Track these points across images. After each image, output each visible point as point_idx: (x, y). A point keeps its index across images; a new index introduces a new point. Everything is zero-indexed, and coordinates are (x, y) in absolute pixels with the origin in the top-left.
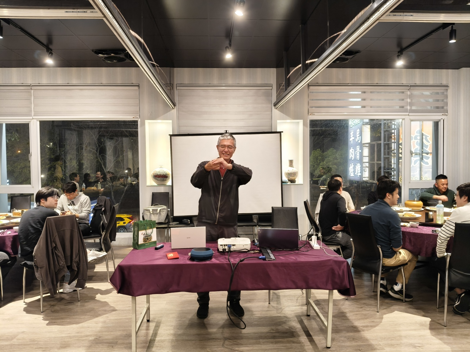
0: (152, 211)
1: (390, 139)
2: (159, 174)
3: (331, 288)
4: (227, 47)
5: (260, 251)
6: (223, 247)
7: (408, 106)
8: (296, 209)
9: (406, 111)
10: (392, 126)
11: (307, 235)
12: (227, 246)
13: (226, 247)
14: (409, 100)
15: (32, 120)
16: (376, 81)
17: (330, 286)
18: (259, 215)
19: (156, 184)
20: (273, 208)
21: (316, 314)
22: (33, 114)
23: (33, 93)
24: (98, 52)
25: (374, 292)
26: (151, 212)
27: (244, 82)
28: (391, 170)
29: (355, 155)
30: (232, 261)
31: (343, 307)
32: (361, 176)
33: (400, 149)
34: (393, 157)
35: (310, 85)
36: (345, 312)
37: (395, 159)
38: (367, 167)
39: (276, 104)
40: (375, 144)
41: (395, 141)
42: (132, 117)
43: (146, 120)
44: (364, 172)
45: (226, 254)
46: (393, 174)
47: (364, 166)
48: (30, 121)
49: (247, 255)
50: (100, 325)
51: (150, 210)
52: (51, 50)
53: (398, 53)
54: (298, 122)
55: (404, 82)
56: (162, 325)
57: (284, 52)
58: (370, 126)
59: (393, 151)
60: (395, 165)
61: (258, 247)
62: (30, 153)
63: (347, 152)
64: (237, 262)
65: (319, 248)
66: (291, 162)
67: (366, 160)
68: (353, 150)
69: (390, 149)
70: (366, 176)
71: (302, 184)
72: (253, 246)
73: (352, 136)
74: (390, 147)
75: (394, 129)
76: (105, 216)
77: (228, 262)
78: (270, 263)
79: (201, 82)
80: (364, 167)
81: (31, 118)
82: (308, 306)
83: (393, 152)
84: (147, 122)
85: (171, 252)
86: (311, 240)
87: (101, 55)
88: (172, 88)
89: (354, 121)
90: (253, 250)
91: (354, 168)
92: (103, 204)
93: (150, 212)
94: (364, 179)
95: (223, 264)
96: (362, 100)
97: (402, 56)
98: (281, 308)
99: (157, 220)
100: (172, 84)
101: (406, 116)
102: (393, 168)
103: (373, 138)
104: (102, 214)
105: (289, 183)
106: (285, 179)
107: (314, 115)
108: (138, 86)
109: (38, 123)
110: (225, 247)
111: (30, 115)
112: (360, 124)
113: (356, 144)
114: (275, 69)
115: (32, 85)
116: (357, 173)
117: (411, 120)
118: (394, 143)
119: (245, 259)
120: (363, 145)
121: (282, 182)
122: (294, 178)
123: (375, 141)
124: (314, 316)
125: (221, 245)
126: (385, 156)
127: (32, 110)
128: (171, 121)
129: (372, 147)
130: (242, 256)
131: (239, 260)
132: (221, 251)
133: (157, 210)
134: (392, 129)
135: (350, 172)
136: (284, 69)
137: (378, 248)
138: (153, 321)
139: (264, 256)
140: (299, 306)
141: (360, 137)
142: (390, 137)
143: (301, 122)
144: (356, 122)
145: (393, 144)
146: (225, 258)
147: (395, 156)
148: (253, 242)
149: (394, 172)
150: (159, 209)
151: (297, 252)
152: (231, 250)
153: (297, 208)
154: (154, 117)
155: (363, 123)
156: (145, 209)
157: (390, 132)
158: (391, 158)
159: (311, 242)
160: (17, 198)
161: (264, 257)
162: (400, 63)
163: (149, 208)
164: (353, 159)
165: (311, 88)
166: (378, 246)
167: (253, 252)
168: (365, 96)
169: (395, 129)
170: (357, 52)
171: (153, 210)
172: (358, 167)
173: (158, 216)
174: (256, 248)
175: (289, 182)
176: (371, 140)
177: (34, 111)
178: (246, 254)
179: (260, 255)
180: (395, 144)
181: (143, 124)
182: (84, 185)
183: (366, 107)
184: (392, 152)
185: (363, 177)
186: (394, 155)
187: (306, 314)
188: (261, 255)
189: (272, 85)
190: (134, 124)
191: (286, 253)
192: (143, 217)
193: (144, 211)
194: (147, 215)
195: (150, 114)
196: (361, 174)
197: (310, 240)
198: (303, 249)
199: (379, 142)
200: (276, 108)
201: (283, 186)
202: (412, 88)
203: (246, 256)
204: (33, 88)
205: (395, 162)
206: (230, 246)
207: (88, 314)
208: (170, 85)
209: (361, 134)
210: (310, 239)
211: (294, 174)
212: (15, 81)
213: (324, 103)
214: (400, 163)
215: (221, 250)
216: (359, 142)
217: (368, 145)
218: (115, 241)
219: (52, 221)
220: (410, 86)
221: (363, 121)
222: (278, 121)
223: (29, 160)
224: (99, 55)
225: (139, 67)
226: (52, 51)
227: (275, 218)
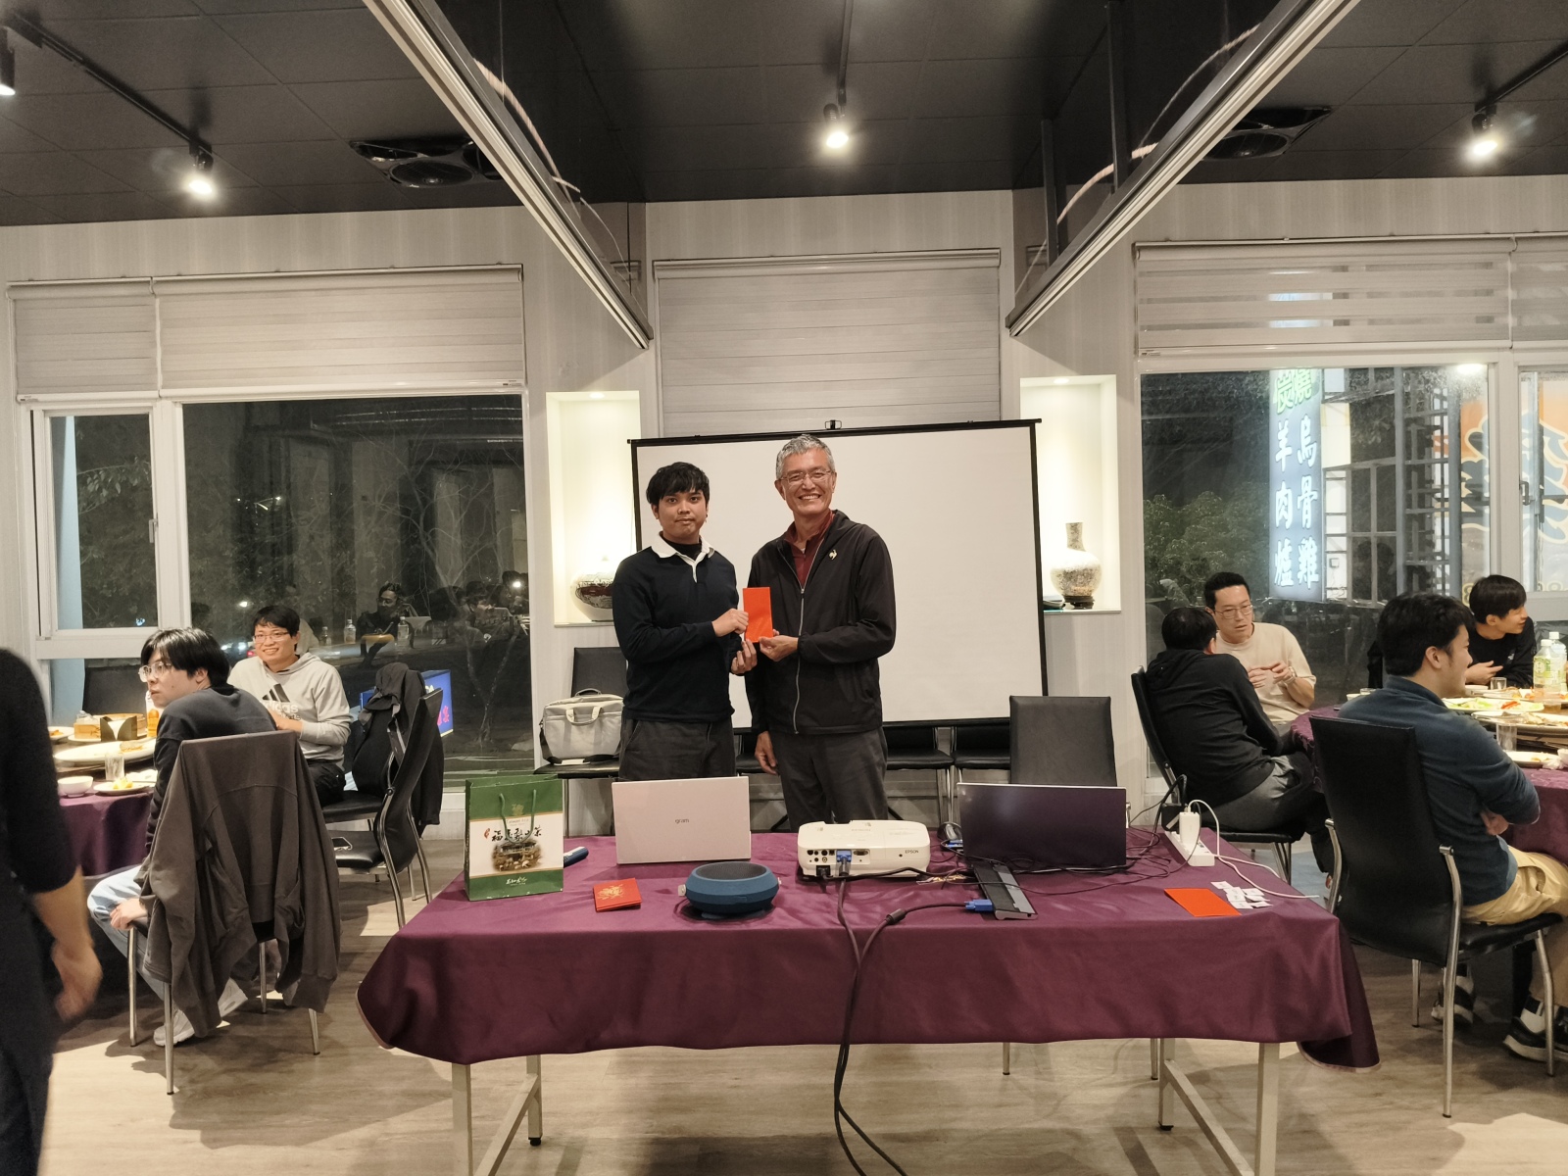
0: (575, 714)
1: (1427, 450)
2: (597, 582)
3: (1272, 1034)
4: (829, 108)
5: (971, 877)
6: (817, 860)
7: (1507, 313)
8: (1103, 707)
9: (1501, 334)
10: (1431, 406)
11: (1157, 808)
12: (835, 856)
13: (832, 861)
14: (1511, 294)
15: (159, 404)
16: (1385, 228)
17: (1268, 1028)
18: (960, 729)
19: (588, 621)
20: (1017, 700)
21: (1195, 1125)
22: (160, 383)
23: (160, 308)
24: (369, 148)
25: (1417, 1026)
26: (568, 718)
27: (898, 240)
28: (1433, 558)
29: (1298, 512)
30: (855, 920)
31: (1304, 1090)
32: (1321, 585)
33: (1463, 484)
34: (1437, 514)
35: (1140, 248)
36: (1313, 1115)
37: (1447, 520)
38: (1342, 552)
39: (1012, 318)
40: (1369, 469)
41: (1446, 456)
42: (500, 383)
43: (547, 394)
44: (1329, 570)
45: (830, 887)
46: (1439, 574)
47: (1330, 548)
48: (151, 408)
49: (916, 896)
50: (351, 1156)
51: (565, 711)
52: (208, 147)
53: (1476, 110)
54: (1099, 386)
55: (1494, 227)
56: (585, 1160)
57: (1042, 122)
58: (1347, 405)
59: (1437, 491)
60: (1447, 541)
61: (960, 858)
62: (152, 518)
63: (1264, 501)
64: (876, 927)
65: (1211, 863)
66: (1075, 528)
67: (1338, 525)
68: (1289, 492)
69: (1427, 485)
70: (1338, 583)
71: (1118, 613)
72: (939, 854)
73: (1282, 444)
74: (1427, 477)
75: (1442, 414)
76: (402, 734)
77: (835, 924)
78: (1016, 931)
79: (741, 250)
80: (1328, 552)
81: (154, 394)
82: (1165, 1090)
83: (1438, 495)
84: (554, 399)
85: (612, 878)
86: (1176, 828)
87: (380, 159)
88: (640, 274)
89: (1292, 391)
90: (942, 872)
91: (1295, 555)
92: (396, 690)
93: (565, 719)
94: (1332, 595)
95: (817, 934)
96: (1336, 296)
97: (1494, 118)
98: (1053, 1096)
99: (592, 746)
100: (639, 262)
101: (1501, 353)
102: (1438, 554)
103: (1359, 451)
104: (393, 729)
105: (1069, 608)
106: (1052, 592)
107: (1158, 355)
108: (521, 271)
109: (179, 412)
110: (825, 860)
111: (151, 386)
112: (1312, 400)
113: (1301, 471)
114: (1008, 195)
115: (158, 282)
116: (1306, 574)
117: (1519, 367)
118: (1442, 462)
119: (906, 913)
120: (1325, 474)
121: (1043, 606)
122: (1087, 588)
123: (1367, 458)
124: (1191, 1131)
125: (810, 852)
126: (1409, 511)
127: (156, 369)
128: (635, 395)
129: (1358, 483)
130: (896, 899)
131: (882, 915)
132: (811, 878)
133: (590, 711)
134: (1430, 413)
135: (1279, 571)
136: (1044, 190)
137: (1443, 857)
138: (552, 1144)
139: (986, 898)
140: (1125, 1084)
141: (1315, 446)
142: (1426, 443)
143: (1108, 383)
144: (1298, 394)
145: (1438, 466)
146: (824, 908)
147: (1447, 510)
148: (938, 833)
149: (1443, 570)
150: (597, 706)
151: (1121, 878)
152: (853, 873)
153: (1109, 699)
154: (577, 379)
155: (1324, 396)
156: (550, 709)
157: (1427, 423)
158: (1431, 518)
159: (1174, 837)
160: (105, 673)
161: (988, 902)
162: (1484, 147)
163: (562, 703)
164: (1288, 525)
165: (1144, 256)
166: (1441, 848)
167: (940, 880)
168: (1342, 281)
169: (1446, 414)
170: (1318, 113)
171: (576, 711)
172: (1309, 551)
173: (593, 731)
174: (952, 863)
175: (1068, 604)
176: (1355, 457)
177: (163, 372)
178: (909, 891)
179: (970, 892)
180: (1446, 466)
181: (540, 407)
182: (351, 626)
183: (1351, 322)
184: (1432, 493)
185: (1328, 586)
186: (1443, 505)
187: (1154, 1121)
188: (975, 894)
189: (998, 251)
190: (509, 405)
191: (1076, 886)
192: (542, 736)
193: (545, 715)
194: (555, 728)
195: (563, 372)
196: (1321, 578)
197: (1171, 830)
198: (1145, 866)
199: (1386, 462)
200: (1017, 335)
201: (1046, 620)
202: (1522, 246)
203: (910, 899)
204: (158, 290)
205: (1447, 533)
206: (844, 854)
207: (314, 1107)
208: (626, 265)
209: (1317, 437)
210: (1169, 826)
211: (1088, 575)
212: (98, 270)
213: (1197, 313)
214: (1464, 535)
215: (810, 871)
216: (1311, 463)
217: (1343, 474)
218: (438, 823)
219: (201, 754)
220: (1517, 239)
221: (1323, 389)
222: (1024, 382)
223: (151, 541)
224: (375, 159)
225: (520, 203)
226: (210, 149)
227: (1023, 739)
